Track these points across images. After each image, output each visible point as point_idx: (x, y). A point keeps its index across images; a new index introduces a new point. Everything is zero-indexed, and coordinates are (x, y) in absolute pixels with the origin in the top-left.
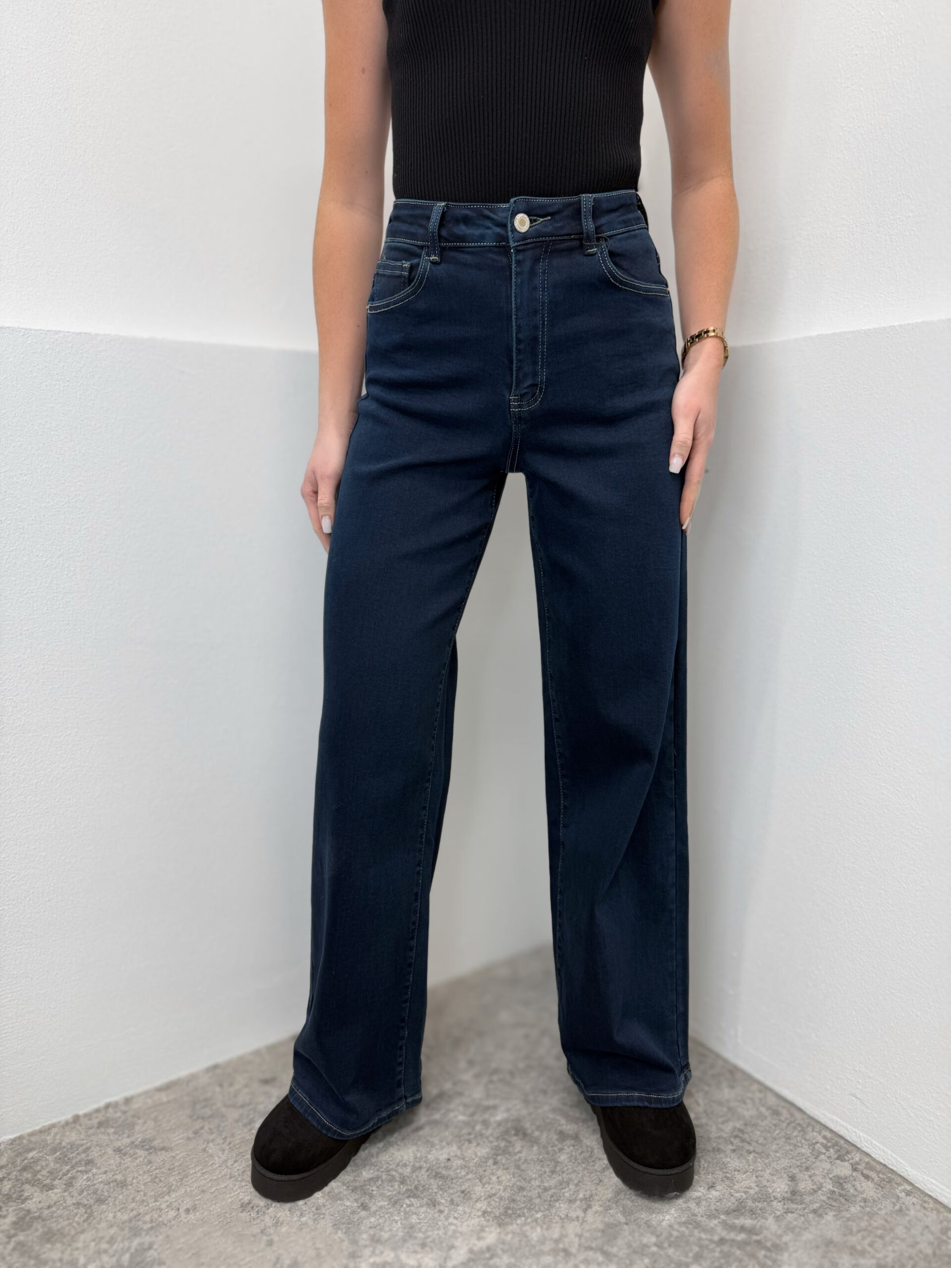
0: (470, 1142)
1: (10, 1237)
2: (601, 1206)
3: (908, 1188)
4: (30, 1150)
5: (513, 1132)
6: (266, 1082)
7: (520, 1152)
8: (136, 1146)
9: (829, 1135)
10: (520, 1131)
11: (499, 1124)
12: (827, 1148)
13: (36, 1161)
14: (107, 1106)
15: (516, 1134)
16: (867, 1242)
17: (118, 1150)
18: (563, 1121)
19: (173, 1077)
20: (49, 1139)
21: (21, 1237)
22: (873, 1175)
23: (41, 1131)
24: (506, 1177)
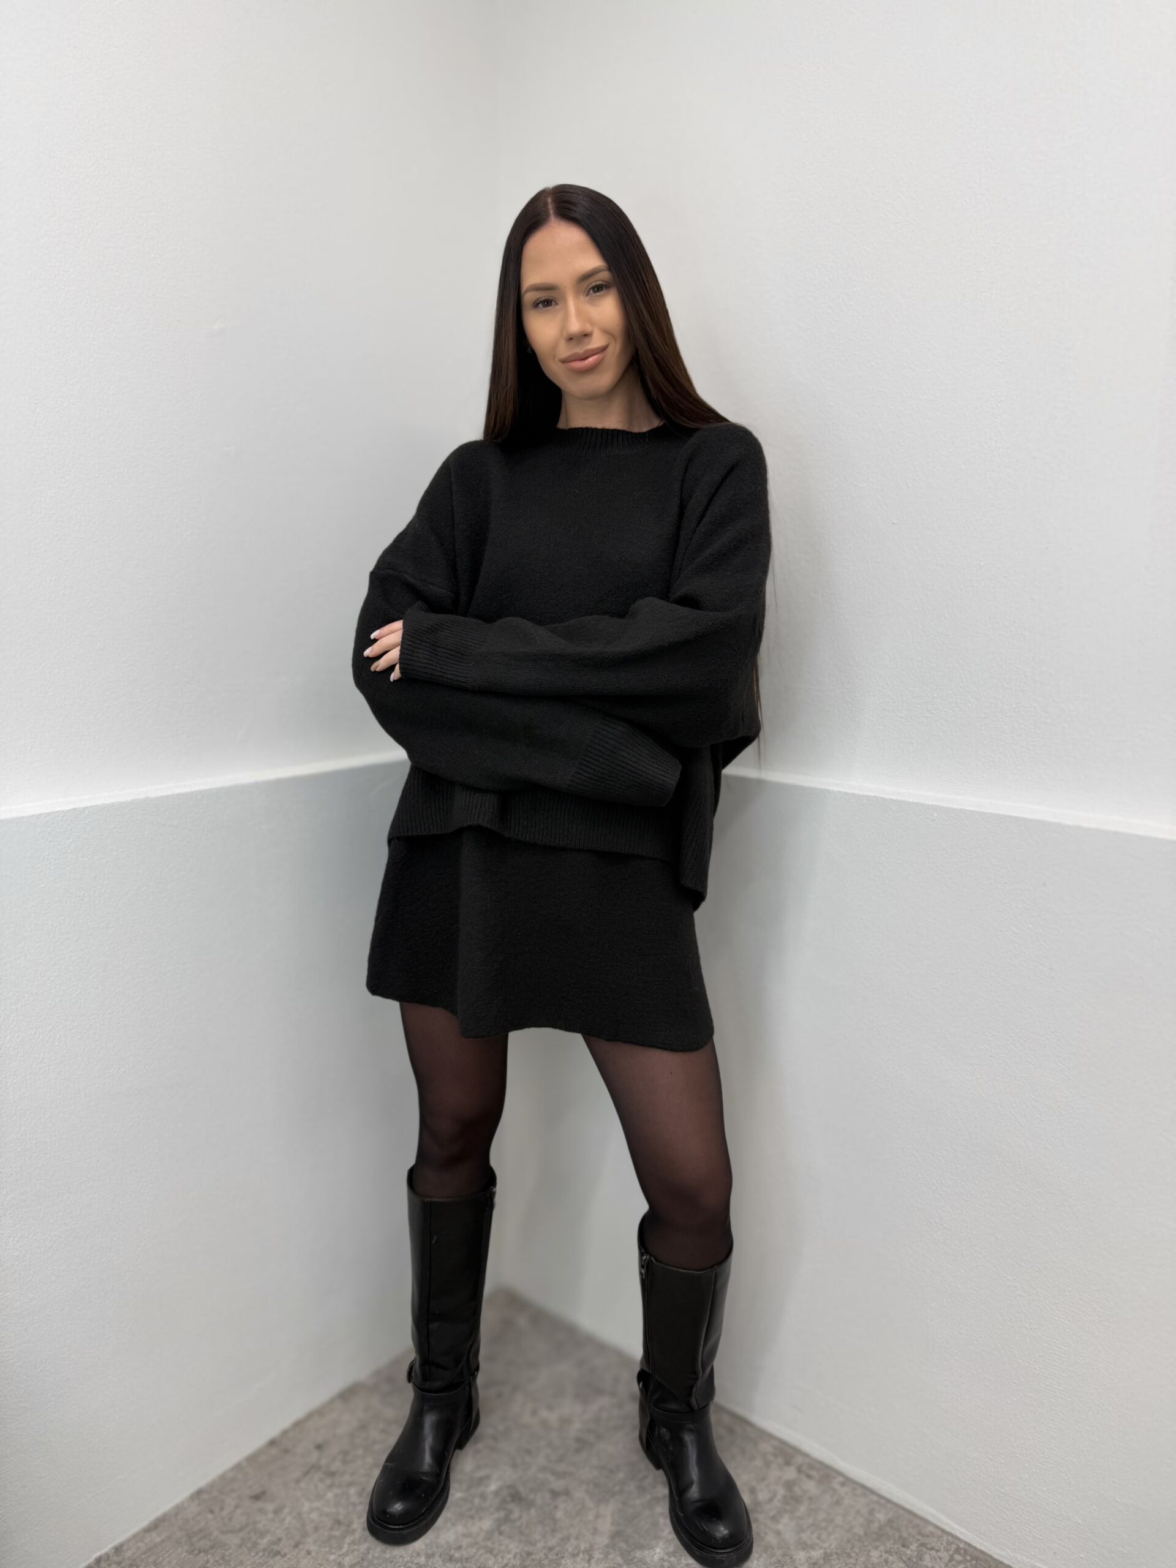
0: (472, 1517)
2: (600, 1553)
3: (841, 1479)
5: (509, 1499)
6: (257, 1498)
7: (520, 1517)
9: (775, 1443)
10: (516, 1497)
11: (497, 1493)
12: (775, 1456)
15: (513, 1500)
16: (815, 1536)
18: (552, 1478)
22: (813, 1473)
24: (514, 1547)
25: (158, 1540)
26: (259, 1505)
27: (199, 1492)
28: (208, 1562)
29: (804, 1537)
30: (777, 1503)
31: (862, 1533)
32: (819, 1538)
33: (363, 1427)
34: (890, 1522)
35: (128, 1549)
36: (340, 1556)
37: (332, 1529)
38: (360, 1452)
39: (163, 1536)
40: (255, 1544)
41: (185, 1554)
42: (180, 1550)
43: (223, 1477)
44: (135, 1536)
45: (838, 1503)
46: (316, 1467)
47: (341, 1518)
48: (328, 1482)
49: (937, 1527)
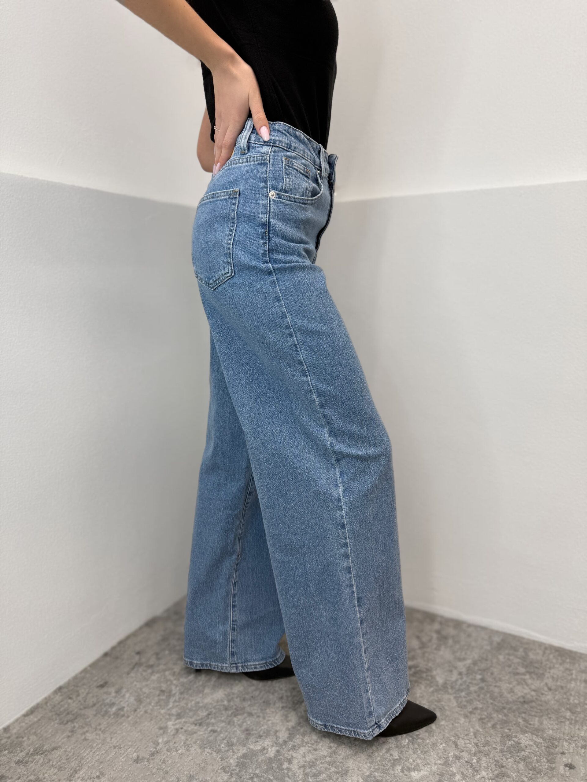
3: (466, 625)
6: (102, 686)
8: (32, 755)
9: (422, 613)
12: (424, 619)
19: (32, 704)
22: (450, 625)
25: (36, 719)
26: (105, 689)
27: (60, 689)
28: (74, 727)
29: (458, 654)
30: (435, 641)
31: (488, 648)
32: (466, 654)
33: (165, 639)
34: (503, 640)
35: (14, 728)
36: (169, 710)
37: (159, 695)
38: (167, 652)
39: (39, 717)
40: (106, 712)
41: (56, 725)
42: (52, 723)
43: (75, 678)
44: (17, 720)
45: (469, 636)
46: (138, 664)
47: (163, 689)
48: (150, 671)
49: (529, 640)
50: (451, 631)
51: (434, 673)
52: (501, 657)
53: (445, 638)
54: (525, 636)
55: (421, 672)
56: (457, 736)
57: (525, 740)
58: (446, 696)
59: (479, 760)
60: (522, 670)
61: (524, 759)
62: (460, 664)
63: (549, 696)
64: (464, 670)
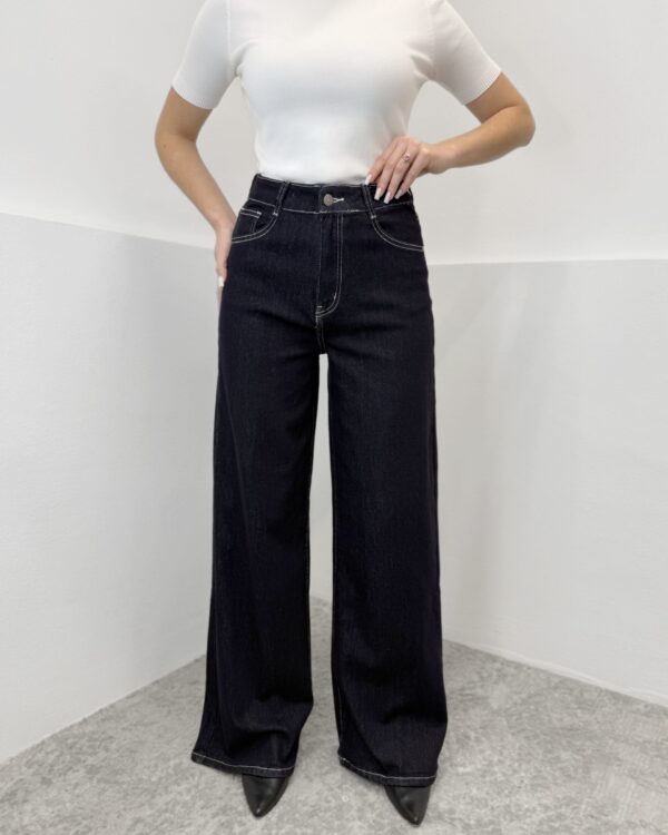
1: (91, 779)
4: (67, 739)
8: (135, 725)
13: (75, 743)
14: (101, 711)
17: (124, 729)
19: (133, 690)
20: (75, 732)
21: (99, 776)
23: (67, 729)
50: (512, 670)
51: (490, 701)
52: (556, 695)
53: (505, 676)
54: (583, 680)
55: (478, 699)
56: (504, 747)
57: (564, 755)
58: (499, 718)
59: (520, 765)
60: (576, 706)
61: (561, 769)
62: (516, 697)
63: (596, 728)
64: (519, 701)
